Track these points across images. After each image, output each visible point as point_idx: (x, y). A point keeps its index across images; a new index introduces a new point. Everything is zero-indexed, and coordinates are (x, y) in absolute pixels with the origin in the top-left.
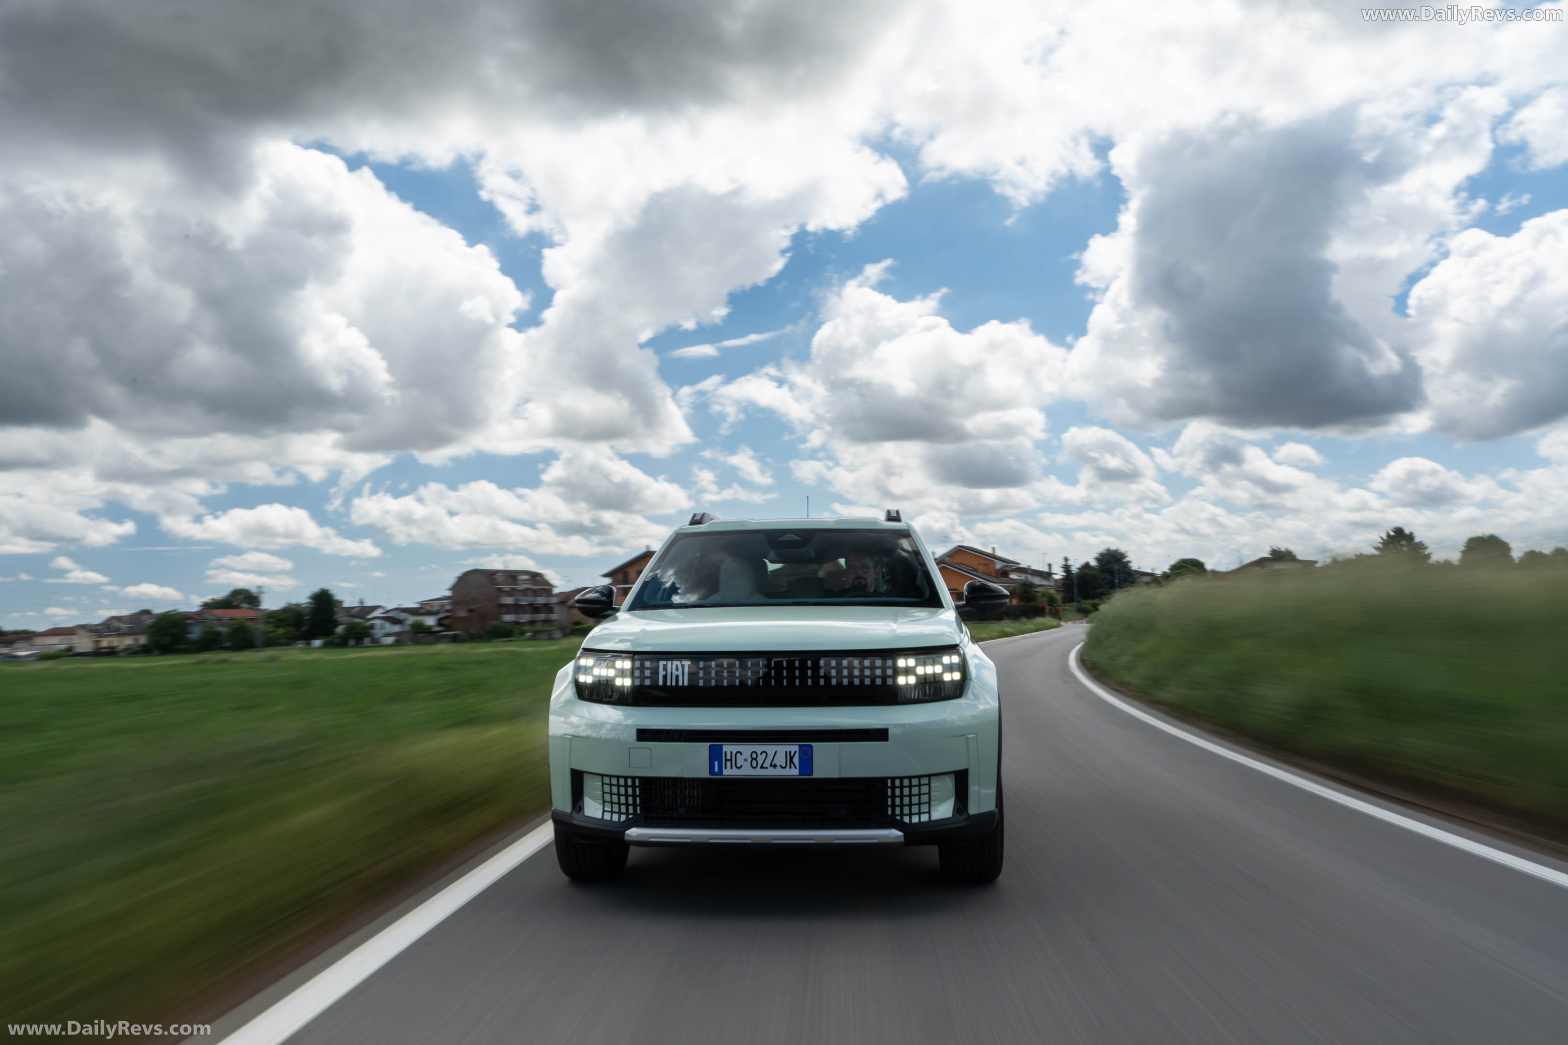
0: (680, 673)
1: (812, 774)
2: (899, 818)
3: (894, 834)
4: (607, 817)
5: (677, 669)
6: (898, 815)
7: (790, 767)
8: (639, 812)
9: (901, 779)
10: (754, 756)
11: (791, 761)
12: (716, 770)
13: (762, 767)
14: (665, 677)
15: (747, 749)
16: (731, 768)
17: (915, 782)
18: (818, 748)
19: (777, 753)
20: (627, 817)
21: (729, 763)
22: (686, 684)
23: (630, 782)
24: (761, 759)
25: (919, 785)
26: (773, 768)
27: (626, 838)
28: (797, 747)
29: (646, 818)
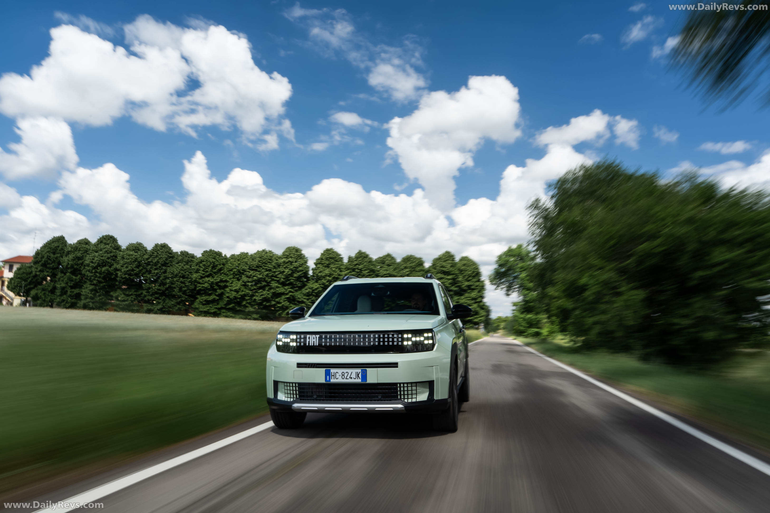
0: (315, 340)
1: (367, 381)
2: (403, 400)
3: (400, 406)
4: (286, 399)
5: (314, 339)
7: (358, 379)
8: (298, 397)
9: (403, 384)
10: (343, 374)
11: (358, 376)
12: (328, 379)
13: (346, 378)
14: (309, 342)
15: (340, 371)
16: (334, 379)
17: (410, 385)
18: (369, 371)
19: (352, 373)
20: (293, 399)
21: (333, 377)
22: (317, 345)
23: (294, 385)
24: (346, 375)
25: (412, 387)
26: (351, 379)
27: (293, 407)
28: (361, 370)
29: (301, 400)
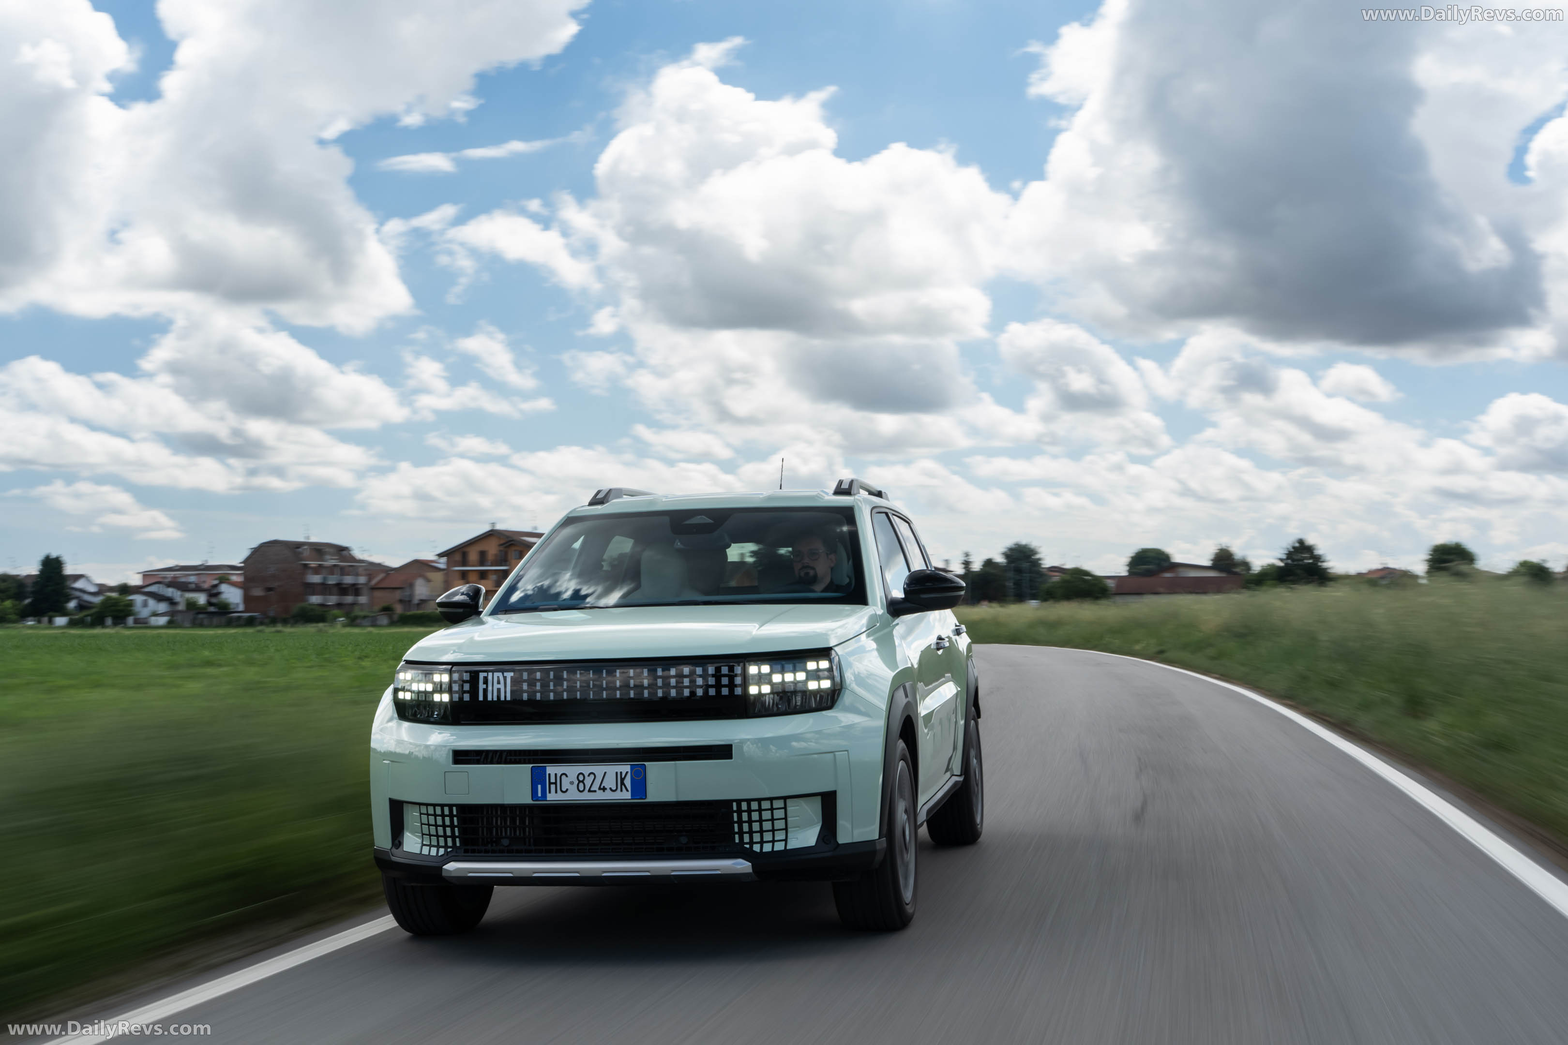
0: (502, 686)
1: (646, 798)
2: (748, 846)
3: (741, 866)
4: (425, 851)
5: (499, 683)
6: (747, 843)
7: (621, 791)
8: (458, 844)
9: (749, 801)
10: (581, 778)
11: (622, 783)
12: (540, 795)
13: (590, 791)
14: (485, 691)
15: (572, 770)
16: (556, 792)
17: (766, 805)
18: (654, 769)
19: (606, 774)
20: (446, 851)
21: (553, 787)
22: (509, 698)
23: (447, 811)
24: (588, 781)
25: (772, 809)
26: (602, 791)
27: (444, 874)
28: (629, 767)
29: (466, 851)
